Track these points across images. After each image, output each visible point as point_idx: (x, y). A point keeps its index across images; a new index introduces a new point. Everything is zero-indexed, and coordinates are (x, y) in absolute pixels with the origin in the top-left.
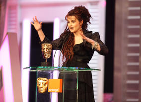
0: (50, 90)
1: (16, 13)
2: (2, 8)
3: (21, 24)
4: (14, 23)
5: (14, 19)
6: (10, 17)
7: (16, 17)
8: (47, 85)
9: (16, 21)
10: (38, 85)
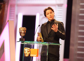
0: (31, 55)
1: (14, 9)
2: (6, 6)
3: (17, 16)
4: (13, 15)
5: (13, 13)
6: (10, 12)
7: (14, 12)
8: (29, 52)
9: (14, 14)
10: (24, 52)
